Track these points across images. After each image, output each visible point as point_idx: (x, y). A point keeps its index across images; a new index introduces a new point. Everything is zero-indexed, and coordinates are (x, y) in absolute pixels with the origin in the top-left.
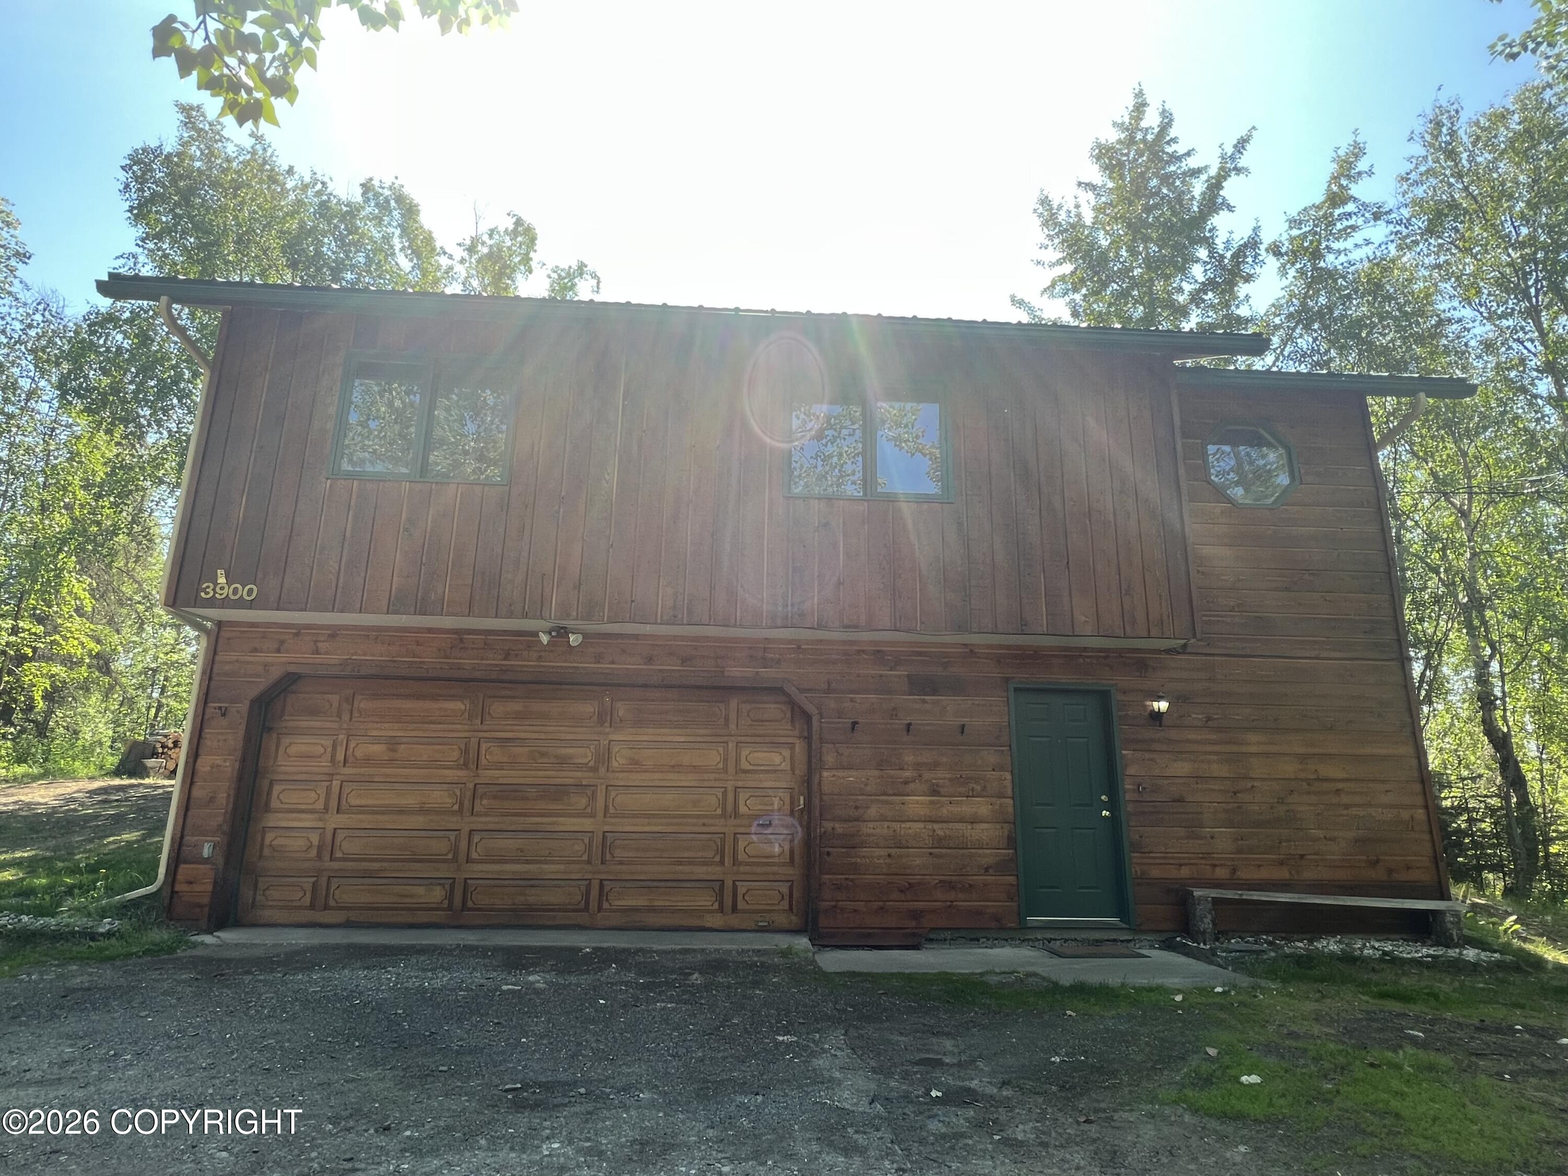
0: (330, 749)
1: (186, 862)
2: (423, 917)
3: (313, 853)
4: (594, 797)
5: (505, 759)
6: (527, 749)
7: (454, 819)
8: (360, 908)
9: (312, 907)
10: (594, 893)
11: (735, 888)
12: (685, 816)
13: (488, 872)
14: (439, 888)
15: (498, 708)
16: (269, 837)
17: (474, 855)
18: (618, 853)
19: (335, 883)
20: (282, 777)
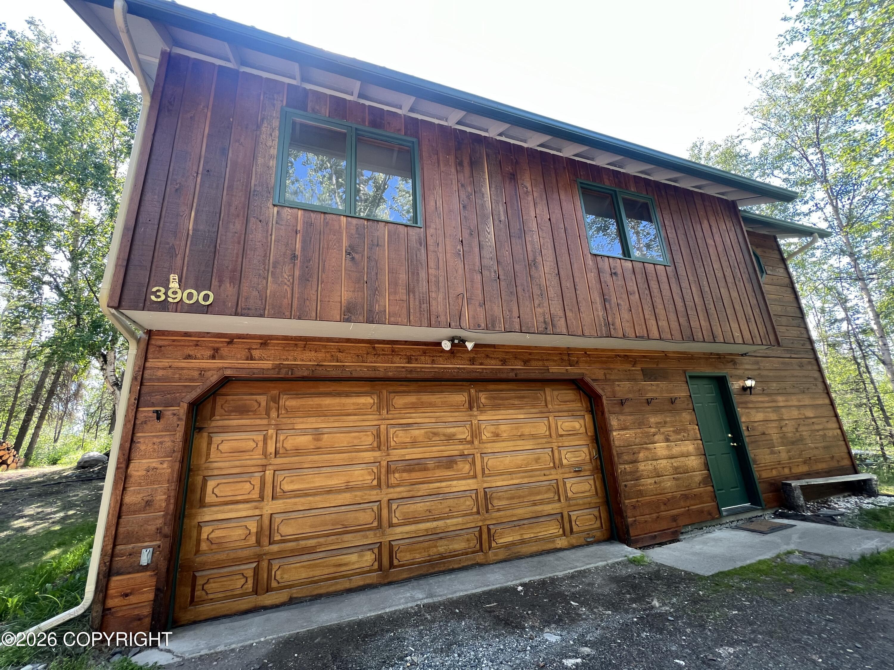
0: (261, 444)
1: (119, 574)
2: (358, 581)
3: (253, 540)
4: (474, 463)
5: (408, 440)
6: (423, 431)
7: (375, 492)
8: (301, 584)
9: (255, 592)
10: (485, 536)
11: (570, 516)
12: (532, 470)
13: (407, 533)
14: (369, 553)
15: (400, 401)
16: (206, 532)
17: (395, 521)
18: (496, 503)
19: (276, 565)
20: (216, 472)
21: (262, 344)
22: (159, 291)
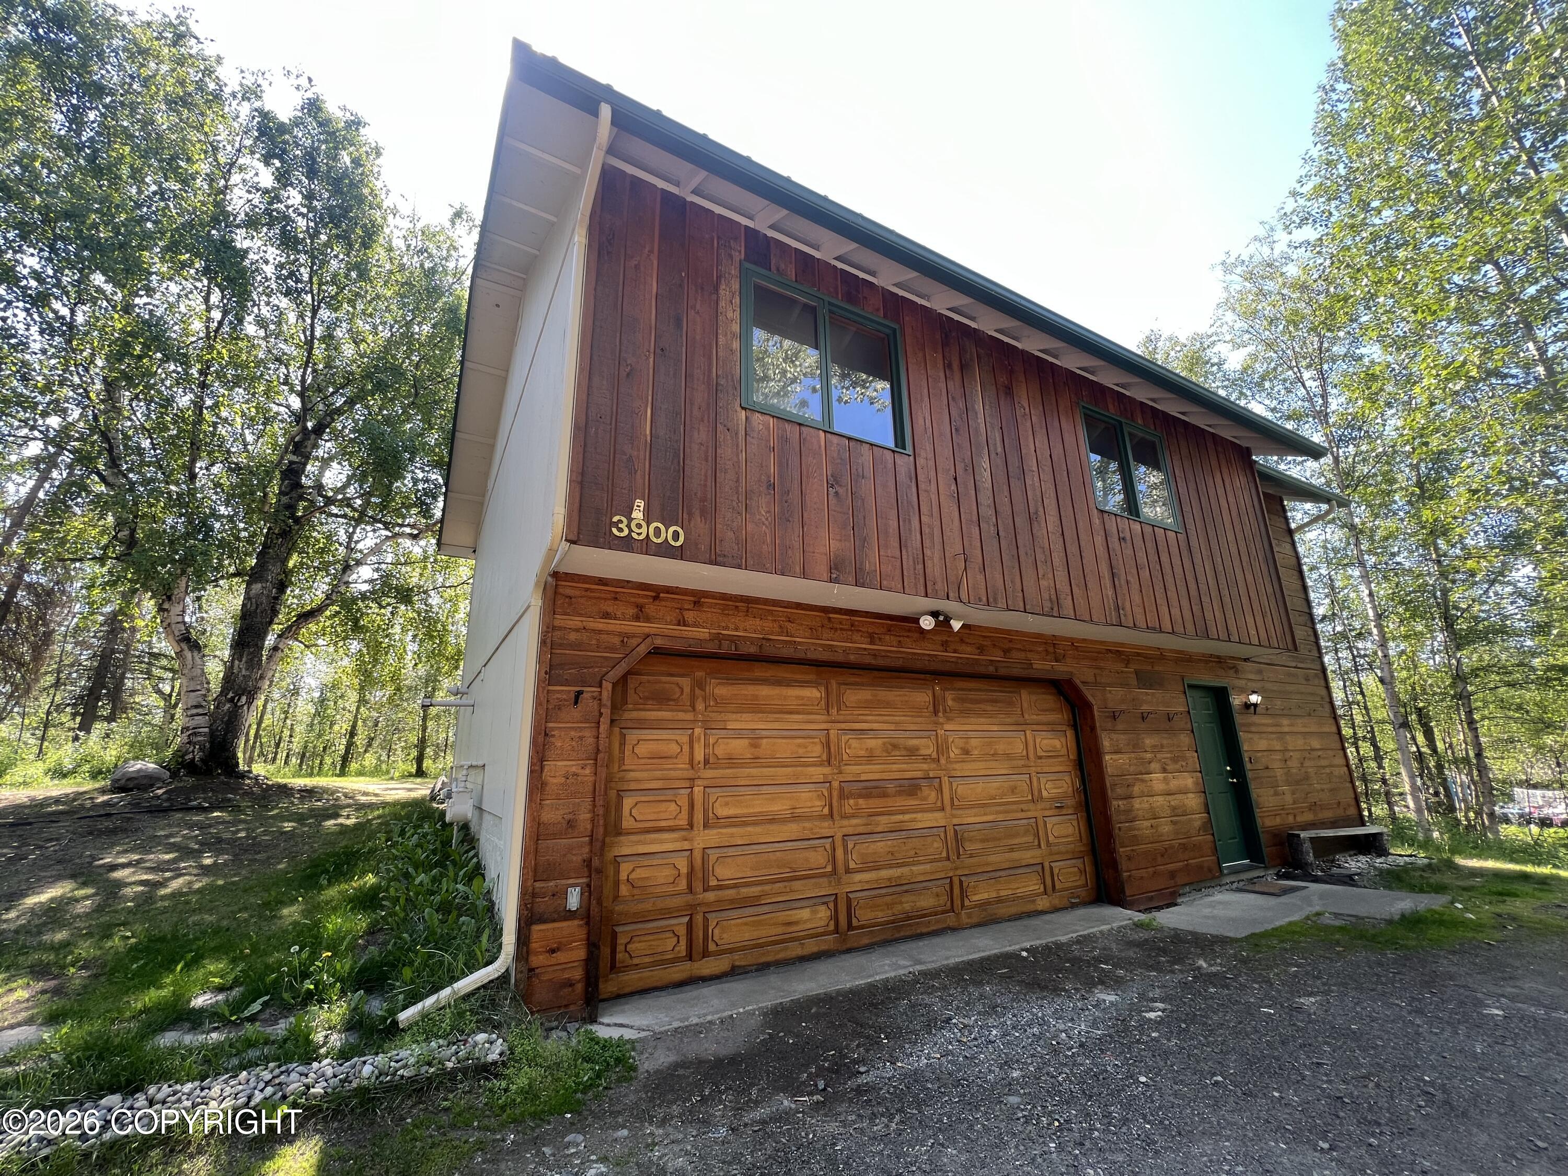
0: (686, 748)
1: (542, 920)
2: (811, 947)
3: (683, 884)
4: (940, 790)
5: (862, 753)
6: (880, 741)
7: (826, 824)
8: (743, 949)
9: (690, 957)
10: (957, 891)
11: (1051, 868)
12: (1008, 804)
13: (867, 882)
14: (823, 907)
15: (853, 696)
16: (625, 869)
17: (852, 865)
18: (970, 847)
19: (713, 919)
20: (633, 786)
21: (695, 603)
22: (620, 521)
